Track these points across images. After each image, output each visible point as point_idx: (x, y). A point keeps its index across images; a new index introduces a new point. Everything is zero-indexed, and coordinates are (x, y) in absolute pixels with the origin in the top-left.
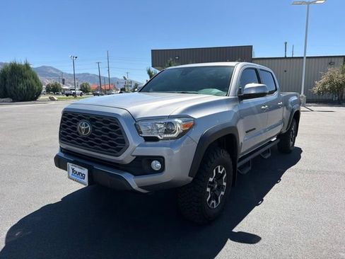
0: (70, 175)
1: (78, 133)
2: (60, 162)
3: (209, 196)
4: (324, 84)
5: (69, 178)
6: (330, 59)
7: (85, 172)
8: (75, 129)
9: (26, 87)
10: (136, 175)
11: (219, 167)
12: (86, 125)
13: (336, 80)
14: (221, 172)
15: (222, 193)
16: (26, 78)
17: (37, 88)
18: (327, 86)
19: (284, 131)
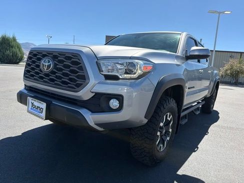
0: (30, 109)
1: (41, 71)
2: (22, 98)
3: (159, 140)
4: (227, 70)
5: (28, 111)
6: (231, 53)
7: (43, 106)
8: (38, 66)
9: (11, 54)
10: (93, 112)
11: (168, 114)
12: (49, 62)
13: (235, 68)
14: (169, 119)
15: (168, 138)
16: (12, 47)
17: (20, 55)
18: (229, 72)
19: (209, 96)
